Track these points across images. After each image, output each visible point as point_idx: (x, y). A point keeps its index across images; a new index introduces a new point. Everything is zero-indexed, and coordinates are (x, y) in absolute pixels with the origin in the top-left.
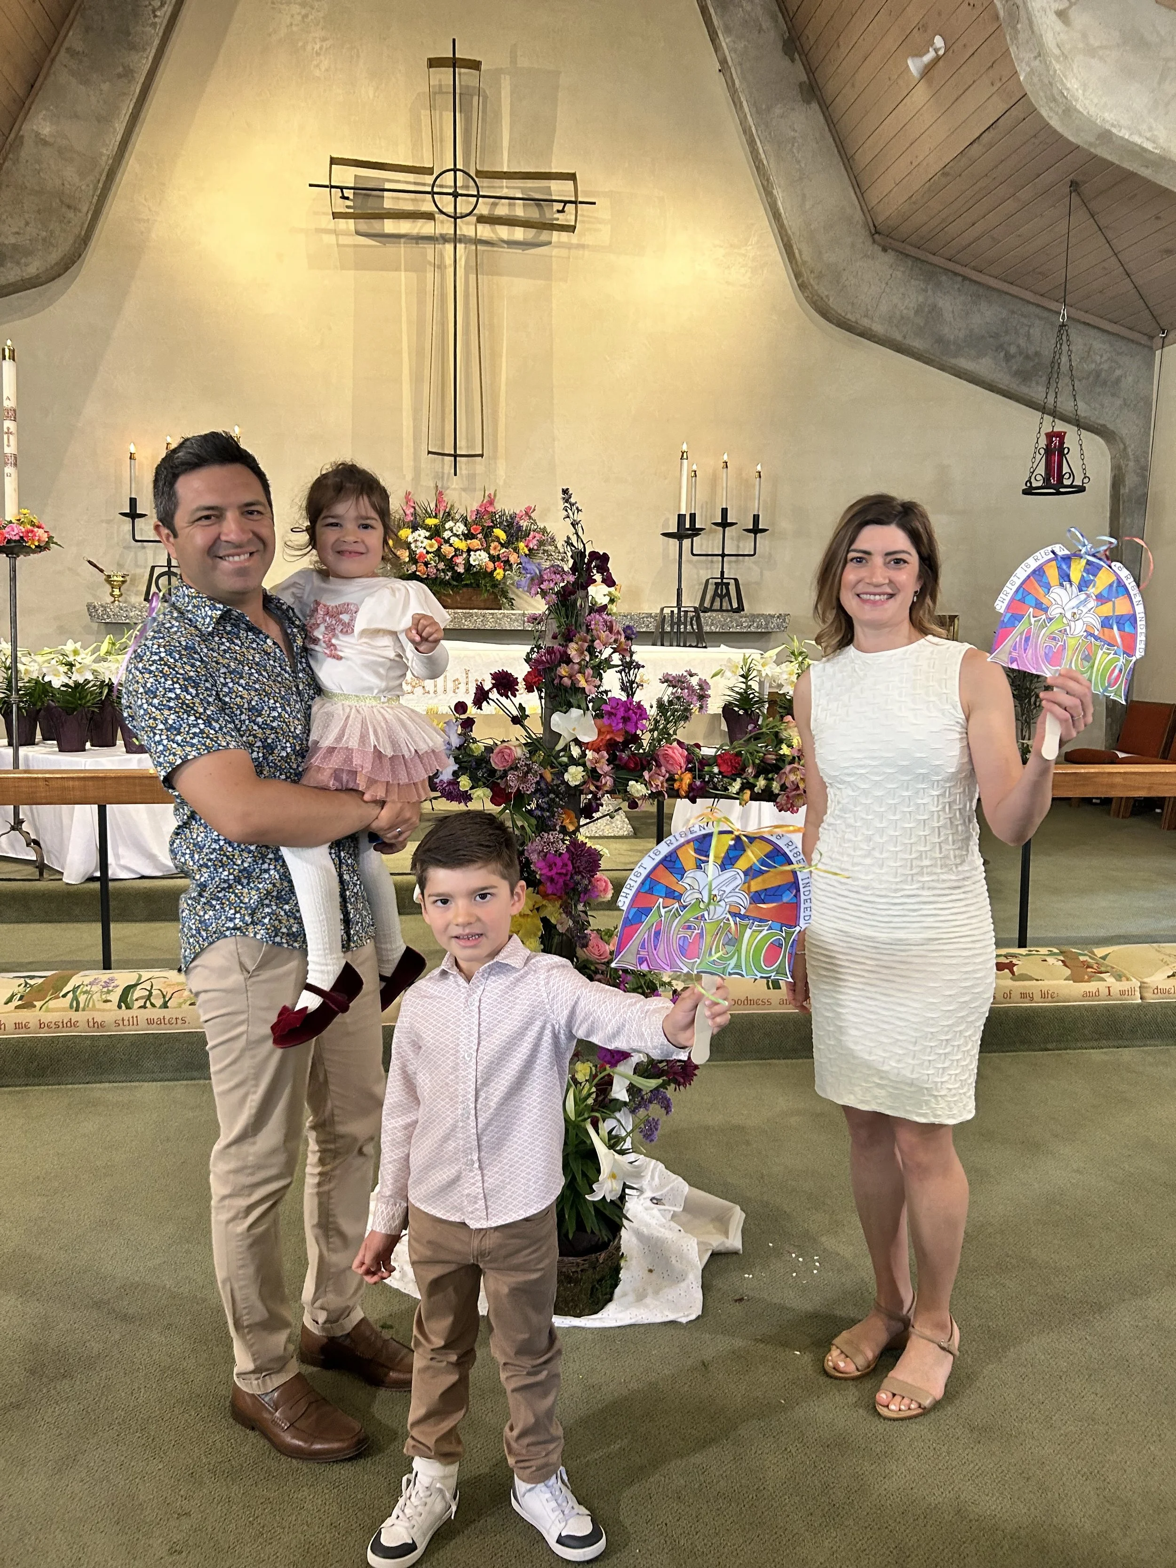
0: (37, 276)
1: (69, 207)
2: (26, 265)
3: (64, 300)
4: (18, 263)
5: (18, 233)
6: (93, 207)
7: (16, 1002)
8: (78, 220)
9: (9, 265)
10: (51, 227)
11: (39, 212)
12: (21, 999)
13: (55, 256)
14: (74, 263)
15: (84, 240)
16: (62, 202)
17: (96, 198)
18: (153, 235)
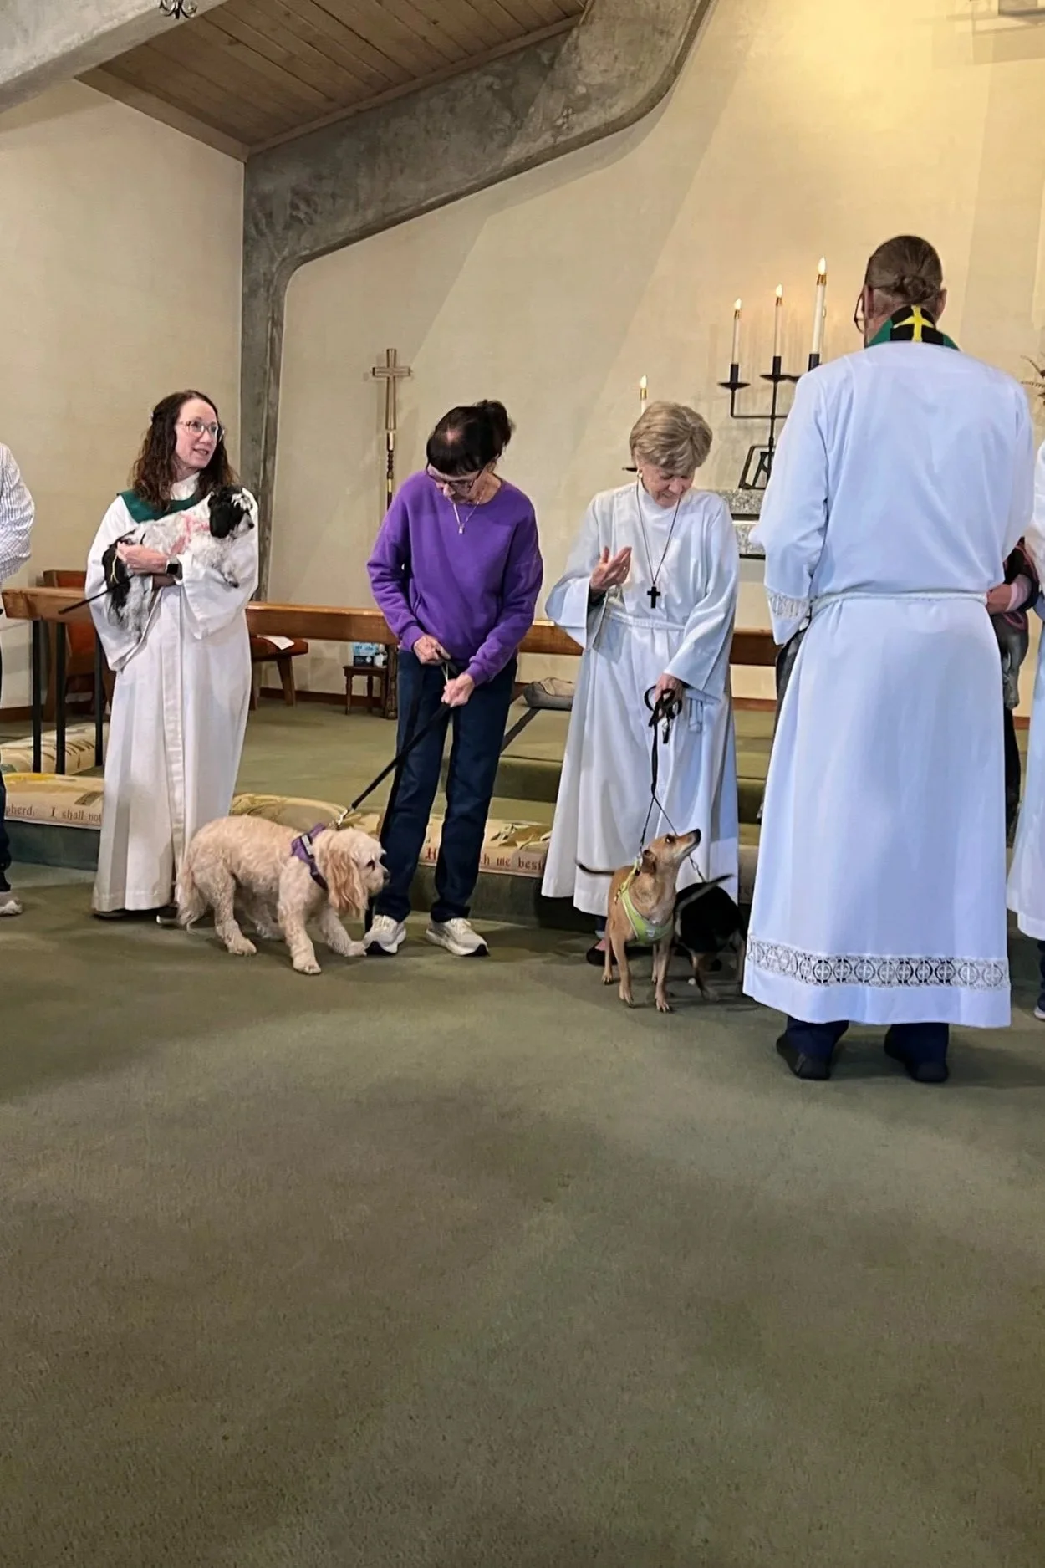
0: (622, 117)
1: (662, 33)
2: (611, 107)
3: (646, 143)
4: (603, 105)
5: (606, 71)
6: (687, 30)
7: (501, 840)
8: (670, 47)
9: (594, 108)
10: (642, 59)
11: (630, 43)
12: (506, 838)
13: (642, 92)
14: (661, 97)
15: (675, 69)
16: (655, 28)
17: (691, 17)
18: (752, 54)
